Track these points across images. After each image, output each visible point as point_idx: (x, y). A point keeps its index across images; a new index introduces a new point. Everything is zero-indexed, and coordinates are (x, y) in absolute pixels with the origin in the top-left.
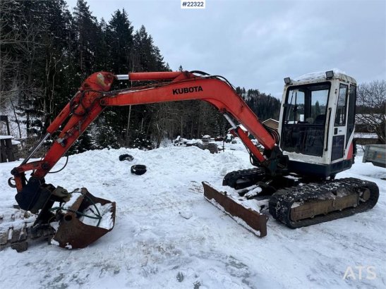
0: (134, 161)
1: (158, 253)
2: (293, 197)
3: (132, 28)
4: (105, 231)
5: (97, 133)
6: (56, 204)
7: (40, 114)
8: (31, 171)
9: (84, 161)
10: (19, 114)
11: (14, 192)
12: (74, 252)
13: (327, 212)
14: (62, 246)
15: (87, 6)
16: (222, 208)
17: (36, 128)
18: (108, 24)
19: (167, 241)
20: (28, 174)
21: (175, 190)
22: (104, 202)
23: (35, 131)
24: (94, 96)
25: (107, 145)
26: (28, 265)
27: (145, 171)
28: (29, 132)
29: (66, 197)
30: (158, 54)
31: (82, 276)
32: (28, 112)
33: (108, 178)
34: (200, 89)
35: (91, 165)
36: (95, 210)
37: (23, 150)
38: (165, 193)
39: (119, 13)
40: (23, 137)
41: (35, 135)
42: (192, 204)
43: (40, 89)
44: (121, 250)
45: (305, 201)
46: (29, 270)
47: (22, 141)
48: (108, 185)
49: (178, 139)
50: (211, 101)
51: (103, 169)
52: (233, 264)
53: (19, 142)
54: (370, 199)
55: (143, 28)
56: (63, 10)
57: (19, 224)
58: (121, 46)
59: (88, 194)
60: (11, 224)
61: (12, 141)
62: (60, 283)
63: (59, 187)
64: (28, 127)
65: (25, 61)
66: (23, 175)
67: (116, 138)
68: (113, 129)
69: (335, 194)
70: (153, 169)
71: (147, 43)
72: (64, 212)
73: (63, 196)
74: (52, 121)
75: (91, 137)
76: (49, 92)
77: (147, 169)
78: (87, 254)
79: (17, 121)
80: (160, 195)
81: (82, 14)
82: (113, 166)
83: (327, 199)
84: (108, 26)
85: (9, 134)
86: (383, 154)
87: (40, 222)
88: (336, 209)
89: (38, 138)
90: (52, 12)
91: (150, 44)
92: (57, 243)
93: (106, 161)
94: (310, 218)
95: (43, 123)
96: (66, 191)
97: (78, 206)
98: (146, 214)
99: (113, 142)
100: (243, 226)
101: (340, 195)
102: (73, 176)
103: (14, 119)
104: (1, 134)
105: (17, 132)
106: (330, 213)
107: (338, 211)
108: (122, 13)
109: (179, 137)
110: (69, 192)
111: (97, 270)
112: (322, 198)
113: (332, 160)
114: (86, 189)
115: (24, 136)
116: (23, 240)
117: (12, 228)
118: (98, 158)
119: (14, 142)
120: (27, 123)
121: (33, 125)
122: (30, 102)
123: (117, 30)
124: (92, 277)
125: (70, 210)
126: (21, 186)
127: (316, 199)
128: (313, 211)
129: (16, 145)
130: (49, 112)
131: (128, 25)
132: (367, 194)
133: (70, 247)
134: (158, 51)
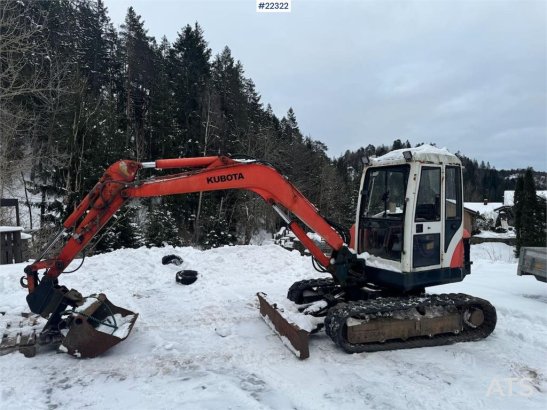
0: (183, 265)
1: (173, 367)
2: (349, 311)
3: (209, 51)
4: (118, 340)
5: (147, 221)
6: (69, 308)
7: (61, 193)
8: (44, 270)
9: (112, 263)
10: (31, 191)
11: (26, 292)
12: (82, 361)
13: (406, 336)
14: (71, 353)
15: (140, 21)
16: (273, 327)
17: (53, 213)
18: (172, 47)
19: (188, 357)
20: (41, 273)
21: (227, 304)
22: (125, 313)
23: (52, 219)
24: (115, 187)
25: (161, 241)
26: (35, 368)
27: (195, 279)
28: (43, 219)
29: (78, 301)
30: (251, 90)
31: (87, 380)
32: (45, 190)
33: (144, 287)
34: (241, 176)
35: (121, 269)
36: (112, 320)
37: (34, 247)
38: (209, 307)
39: (188, 30)
40: (34, 228)
41: (53, 225)
42: (238, 321)
43: (64, 156)
44: (133, 361)
45: (371, 319)
46: (35, 372)
47: (34, 233)
48: (139, 297)
49: (281, 232)
50: (254, 190)
51: (136, 275)
52: (251, 380)
53: (30, 236)
54: (484, 324)
55: (227, 50)
56: (105, 28)
57: (27, 330)
58: (192, 82)
59: (107, 301)
60: (19, 330)
61: (22, 234)
62: (65, 384)
63: (73, 290)
64: (43, 212)
65: (45, 116)
66: (36, 274)
67: (176, 230)
68: (172, 216)
69: (423, 313)
70: (208, 277)
71: (234, 73)
72: (75, 315)
73: (76, 299)
74: (78, 204)
75: (135, 229)
76: (75, 161)
77: (199, 276)
78: (96, 364)
79: (28, 204)
80: (202, 310)
81: (133, 34)
82: (151, 272)
83: (407, 319)
84: (172, 52)
85: (18, 225)
86: (543, 262)
87: (51, 326)
88: (422, 334)
89: (55, 229)
90: (87, 33)
91: (238, 75)
92: (65, 350)
93: (142, 265)
94: (378, 343)
95: (65, 207)
96: (80, 295)
97: (92, 312)
98: (175, 330)
99: (171, 237)
101: (430, 315)
102: (95, 283)
103: (25, 201)
104: (2, 223)
105: (28, 221)
106: (411, 339)
107: (426, 337)
108: (193, 29)
109: (283, 228)
110: (84, 296)
111: (104, 377)
112: (399, 317)
113: (414, 267)
114: (104, 295)
115: (37, 227)
116: (31, 344)
117: (21, 334)
118: (132, 260)
119: (24, 236)
120: (42, 206)
121: (50, 209)
122: (48, 175)
123: (184, 57)
124: (97, 381)
125: (81, 313)
126: (33, 286)
127: (392, 317)
128: (384, 334)
129: (26, 240)
130: (73, 189)
131: (203, 46)
132: (479, 316)
133: (79, 355)
134: (251, 86)
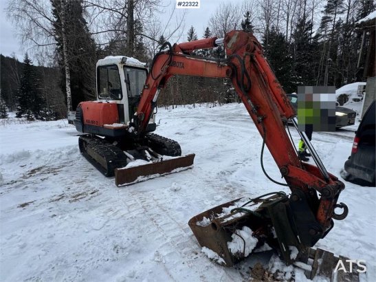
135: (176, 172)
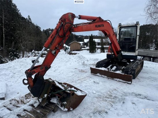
4: (84, 96)
24: (67, 26)
34: (103, 26)
52: (137, 95)
92: (67, 110)
100: (121, 81)
109: (33, 50)
133: (72, 109)
135: (116, 80)
